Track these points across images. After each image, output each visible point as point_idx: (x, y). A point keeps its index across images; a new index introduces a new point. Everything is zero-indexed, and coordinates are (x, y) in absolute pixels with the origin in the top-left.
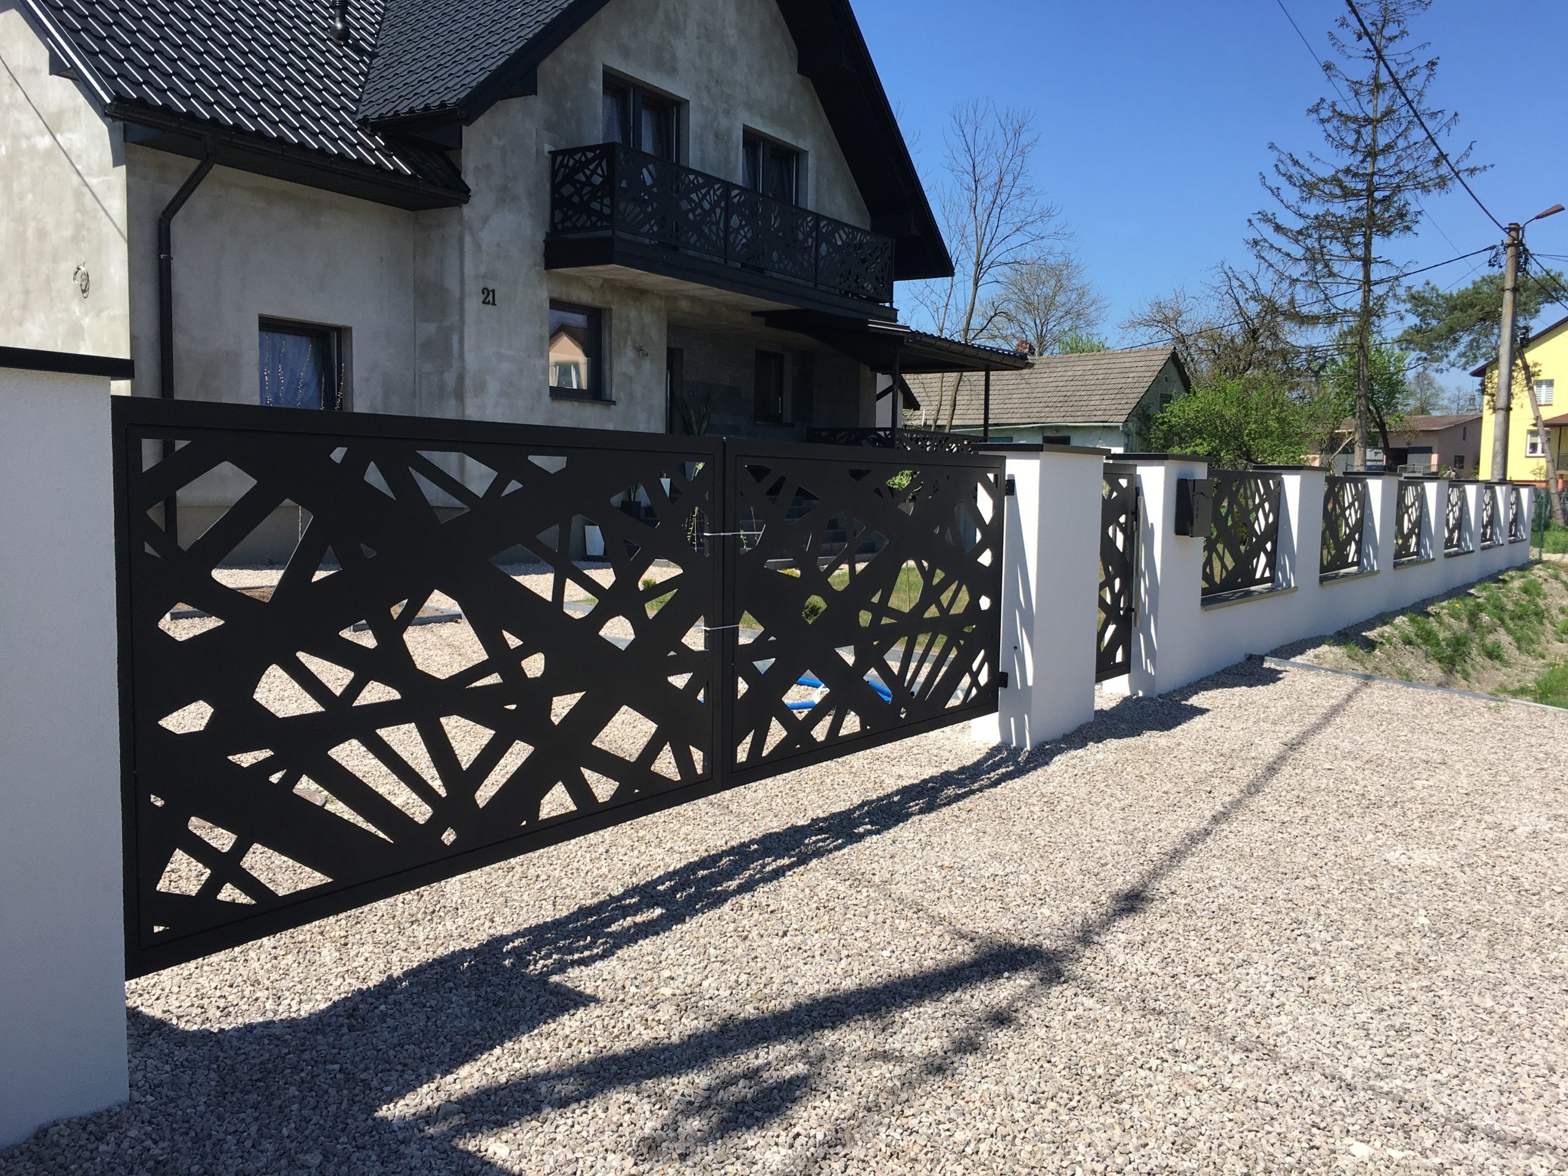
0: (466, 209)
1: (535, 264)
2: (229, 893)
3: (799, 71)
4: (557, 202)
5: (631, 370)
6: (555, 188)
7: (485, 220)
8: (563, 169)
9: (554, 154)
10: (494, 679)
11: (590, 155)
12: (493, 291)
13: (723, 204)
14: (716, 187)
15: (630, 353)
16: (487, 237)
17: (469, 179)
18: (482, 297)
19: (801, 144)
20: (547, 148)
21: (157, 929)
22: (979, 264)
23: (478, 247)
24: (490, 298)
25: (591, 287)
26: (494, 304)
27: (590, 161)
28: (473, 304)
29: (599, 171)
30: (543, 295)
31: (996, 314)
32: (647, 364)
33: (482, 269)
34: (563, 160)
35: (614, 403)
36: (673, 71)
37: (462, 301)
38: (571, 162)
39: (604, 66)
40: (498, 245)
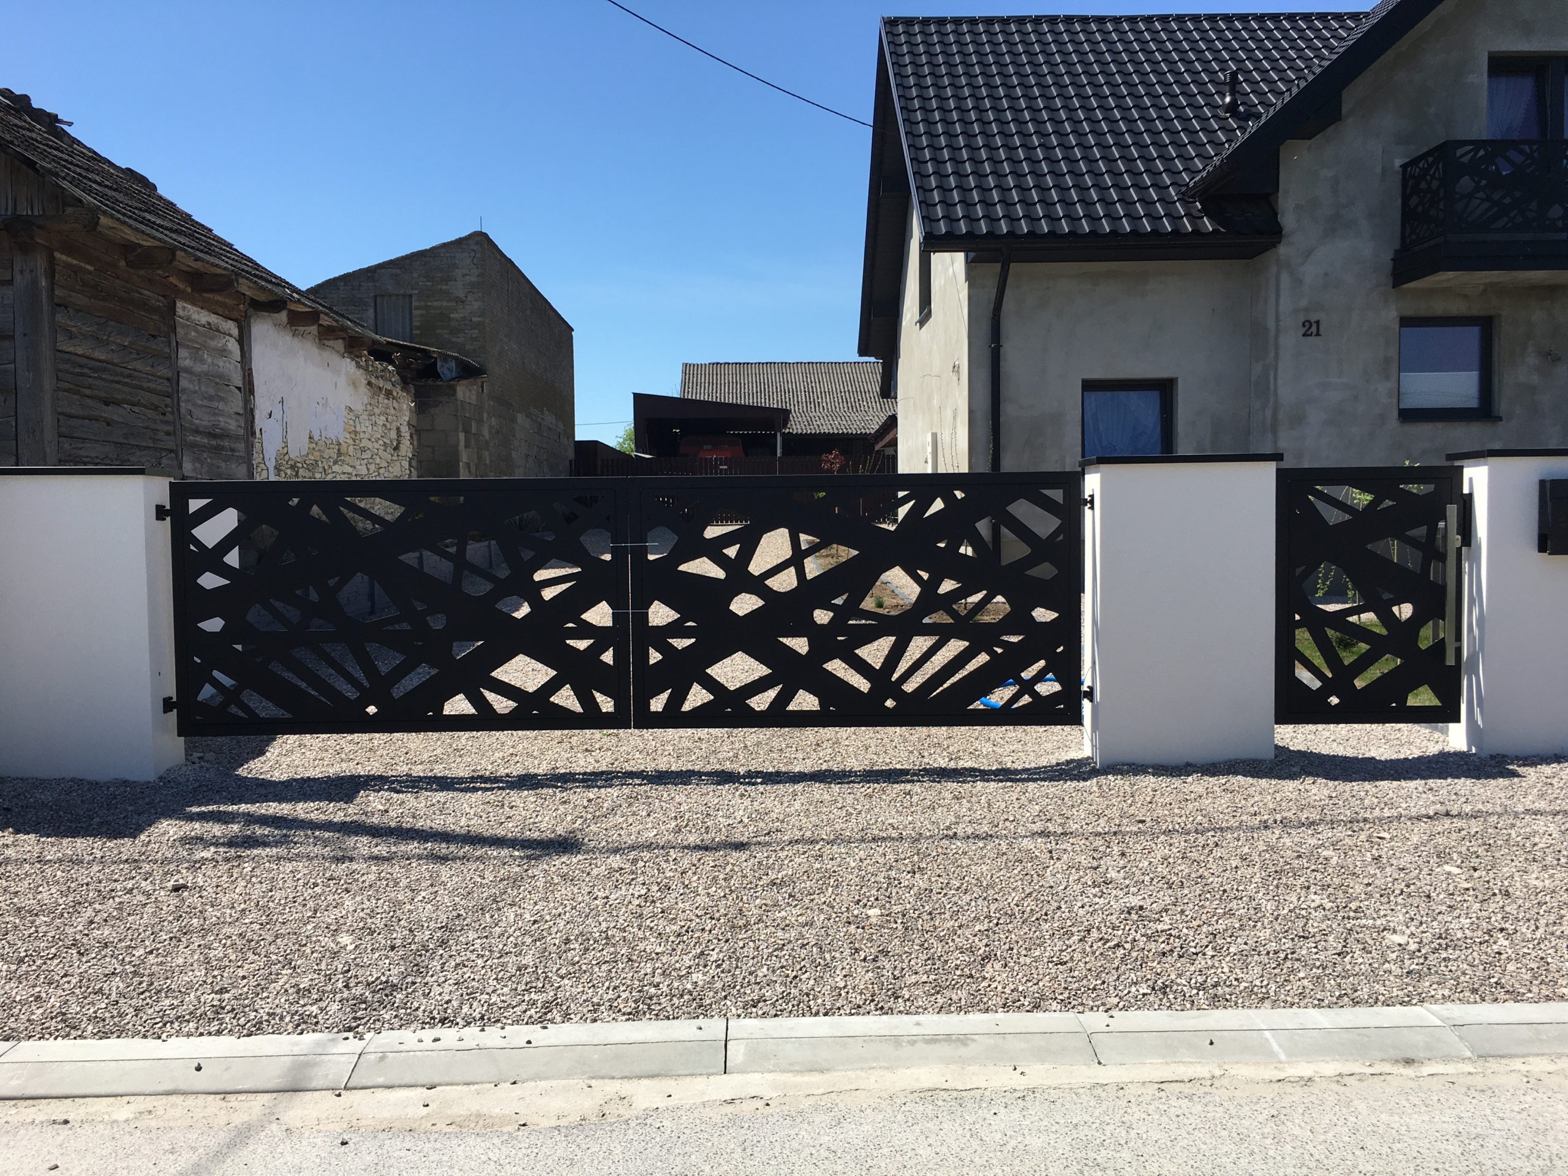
0: (1283, 250)
4: (1407, 215)
5: (1536, 379)
6: (1405, 203)
7: (1309, 253)
8: (1410, 182)
9: (1404, 167)
11: (1430, 159)
12: (1318, 322)
15: (1532, 360)
16: (1311, 272)
17: (1288, 219)
18: (1303, 330)
20: (1398, 163)
21: (198, 717)
23: (1298, 282)
24: (1314, 329)
25: (1466, 296)
26: (1318, 334)
27: (1430, 166)
28: (1290, 340)
29: (1437, 175)
30: (1391, 315)
32: (1561, 370)
33: (1304, 303)
34: (1411, 171)
35: (1500, 419)
37: (1277, 337)
38: (1417, 171)
39: (1491, 52)
40: (1326, 274)
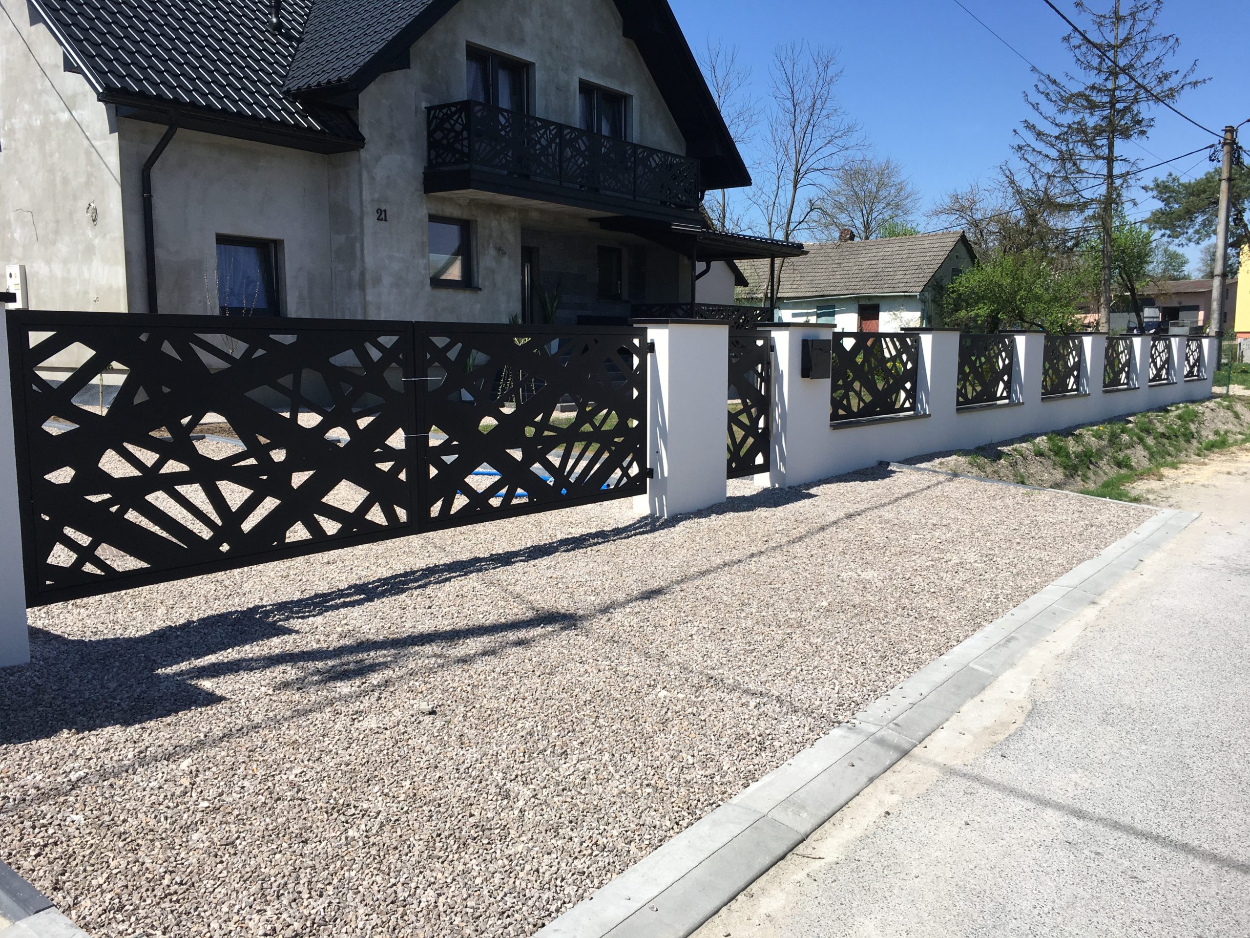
0: (363, 153)
1: (416, 190)
2: (89, 568)
3: (625, 35)
4: (432, 144)
5: (494, 265)
6: (430, 134)
7: (378, 159)
8: (434, 121)
9: (429, 109)
10: (252, 461)
11: (453, 109)
12: (385, 211)
13: (557, 140)
14: (552, 128)
15: (492, 252)
16: (380, 173)
17: (365, 131)
18: (377, 215)
19: (627, 91)
20: (424, 105)
21: (48, 583)
22: (797, 171)
23: (372, 179)
24: (383, 216)
25: (460, 205)
26: (386, 220)
27: (454, 114)
28: (370, 221)
29: (460, 121)
30: (423, 212)
31: (811, 210)
32: (506, 260)
33: (376, 196)
34: (435, 113)
35: (480, 289)
36: (522, 41)
37: (362, 219)
38: (441, 114)
39: (467, 42)
40: (388, 177)
